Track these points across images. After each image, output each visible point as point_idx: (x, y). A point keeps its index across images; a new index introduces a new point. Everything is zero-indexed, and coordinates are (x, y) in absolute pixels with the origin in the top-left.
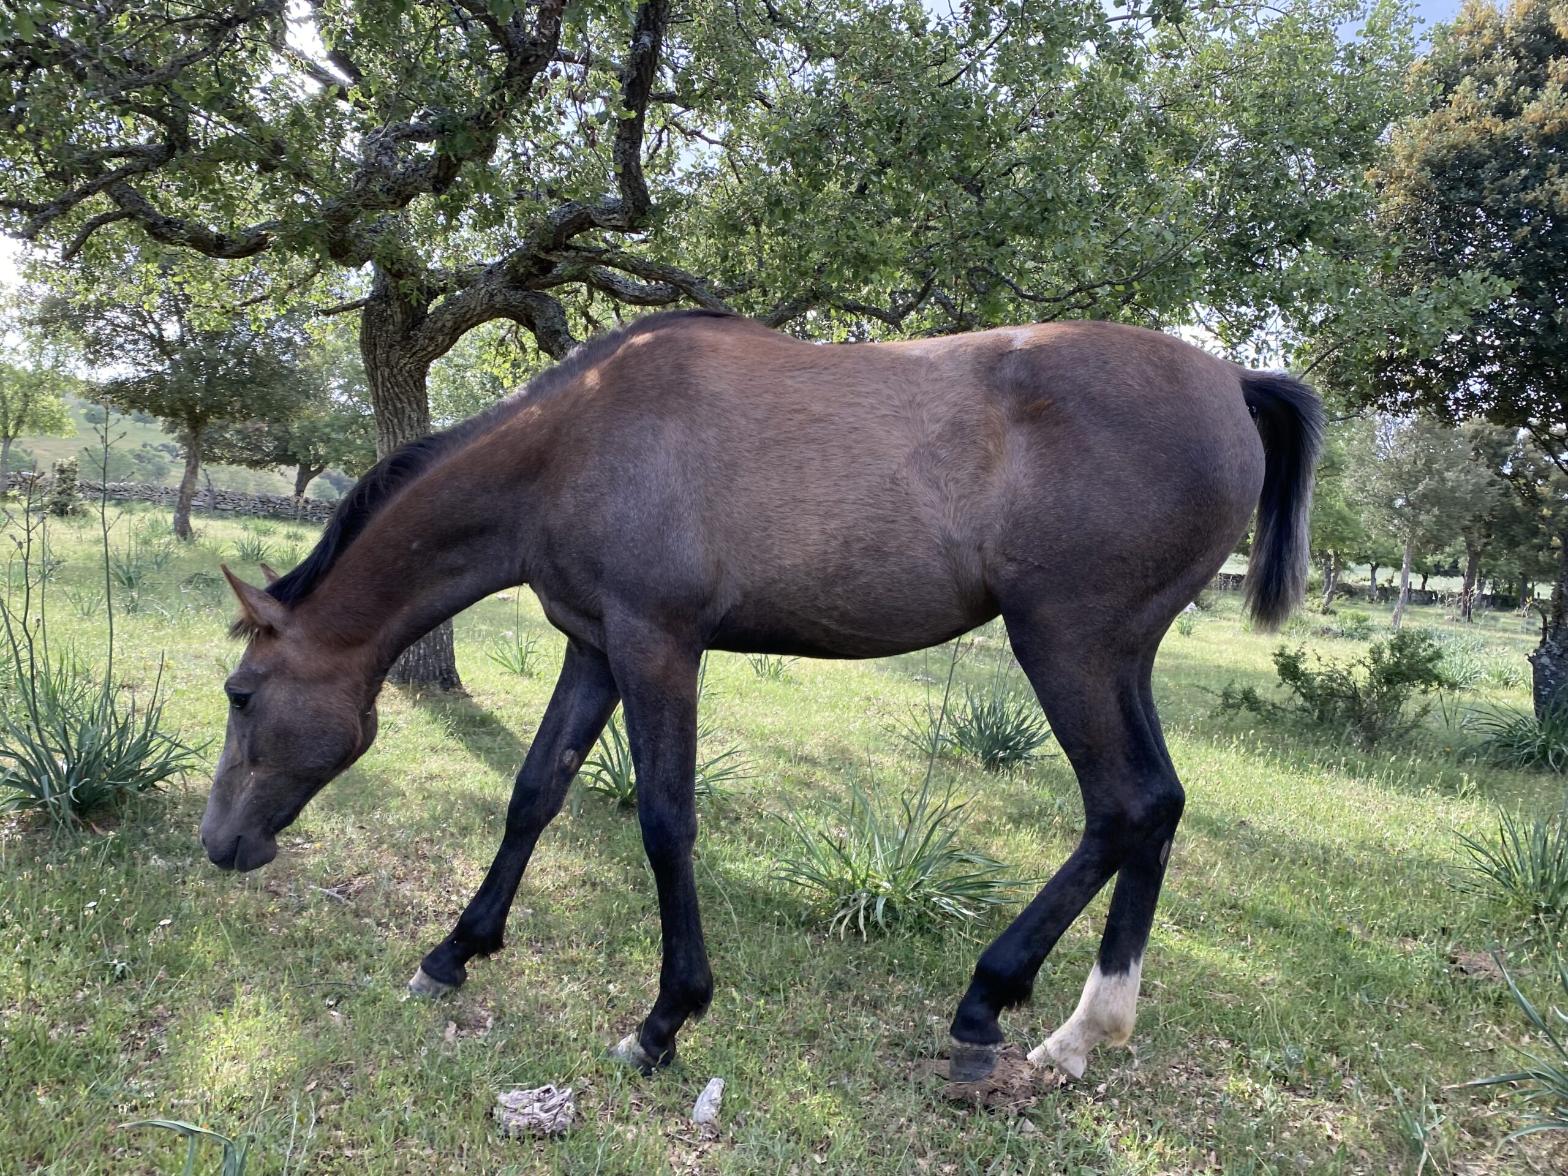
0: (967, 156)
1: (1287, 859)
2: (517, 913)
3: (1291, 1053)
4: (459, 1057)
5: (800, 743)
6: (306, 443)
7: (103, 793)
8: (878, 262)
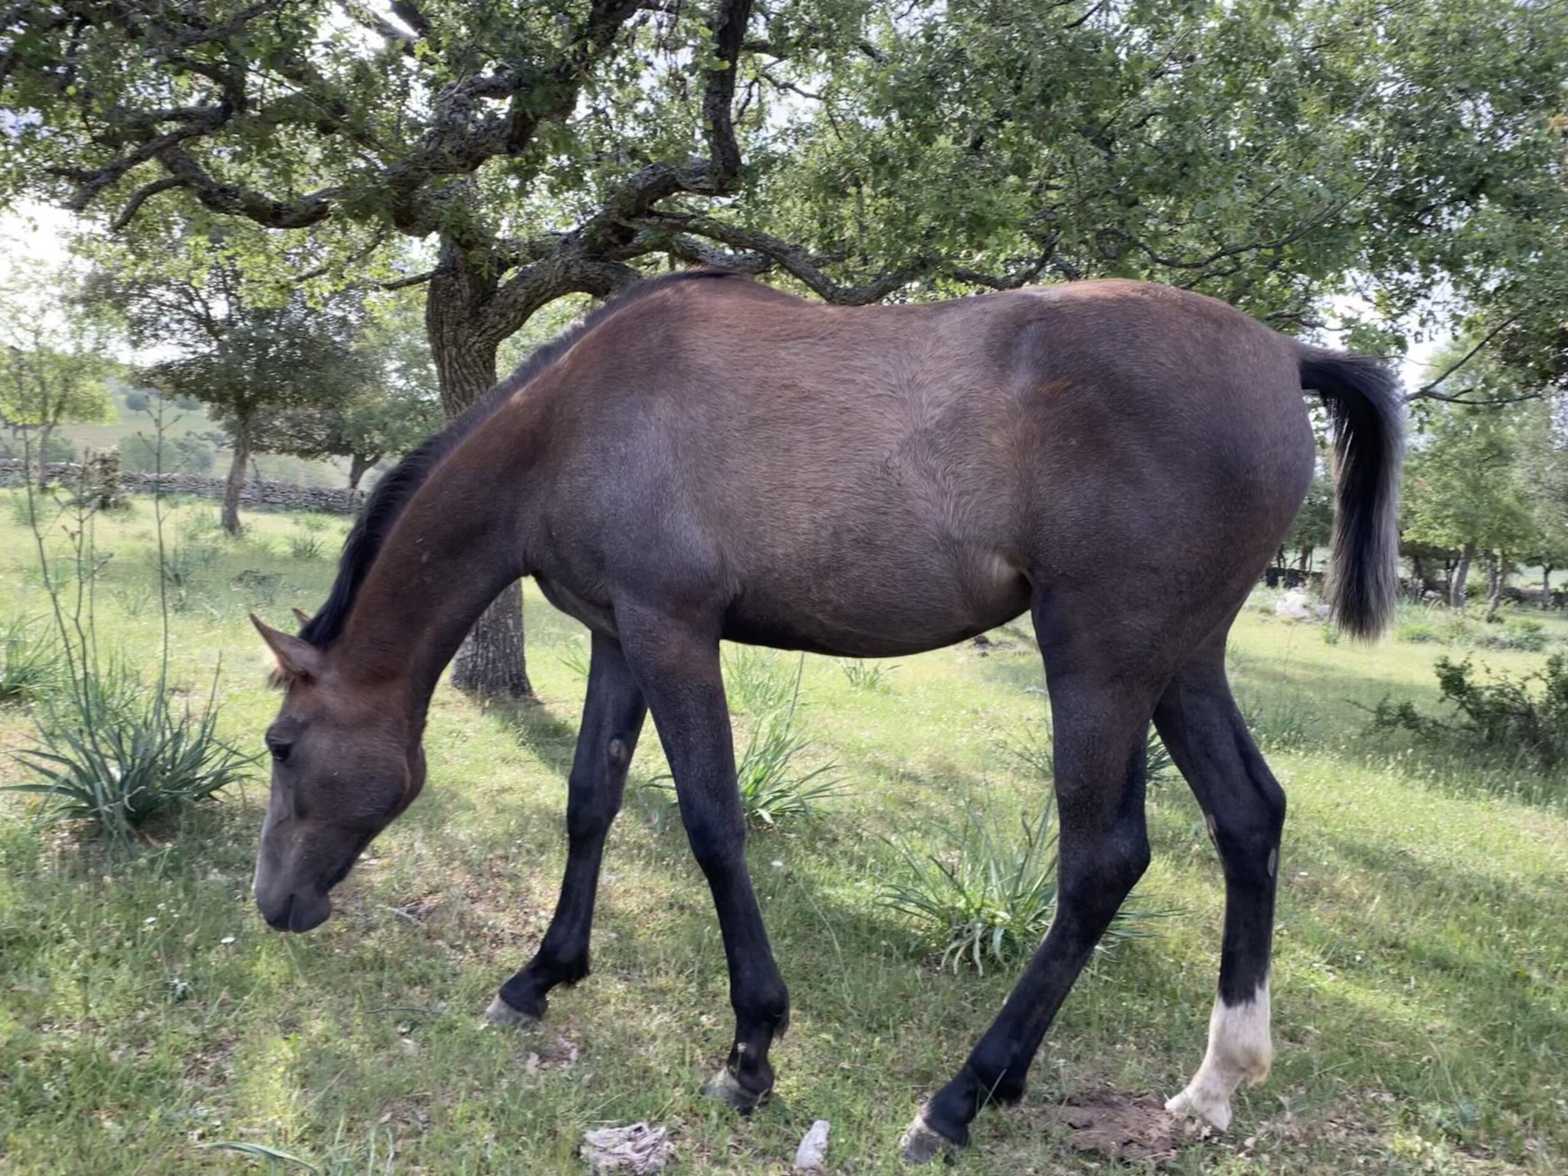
0: (1096, 107)
1: (1456, 894)
2: (599, 938)
3: (1464, 1107)
4: (543, 1091)
5: (902, 759)
6: (361, 431)
7: (157, 802)
8: (997, 224)
